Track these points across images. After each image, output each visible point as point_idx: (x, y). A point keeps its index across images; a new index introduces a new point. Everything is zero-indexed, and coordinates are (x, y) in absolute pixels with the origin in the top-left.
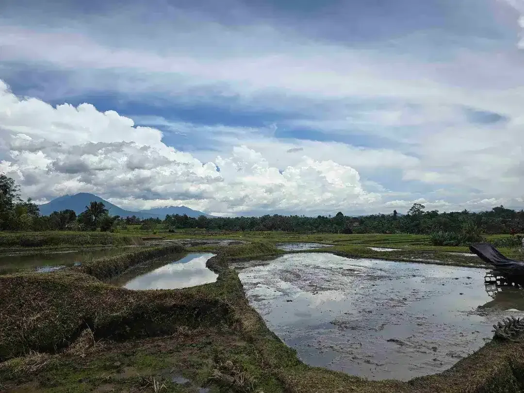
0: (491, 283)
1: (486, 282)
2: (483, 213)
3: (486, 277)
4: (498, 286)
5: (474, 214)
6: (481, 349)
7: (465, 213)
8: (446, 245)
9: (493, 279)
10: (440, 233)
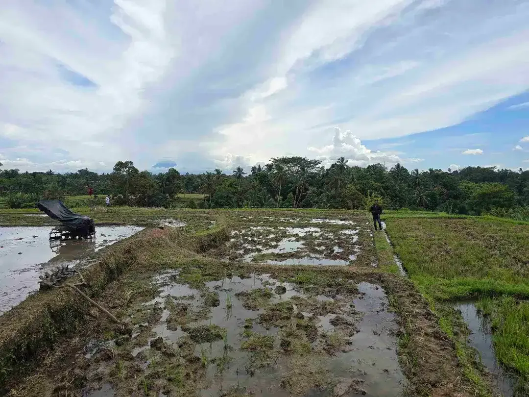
0: (56, 238)
1: (51, 238)
2: (68, 174)
3: (51, 233)
4: (62, 241)
5: (59, 175)
6: (22, 303)
7: (50, 173)
8: (25, 207)
9: (58, 235)
10: (19, 194)
